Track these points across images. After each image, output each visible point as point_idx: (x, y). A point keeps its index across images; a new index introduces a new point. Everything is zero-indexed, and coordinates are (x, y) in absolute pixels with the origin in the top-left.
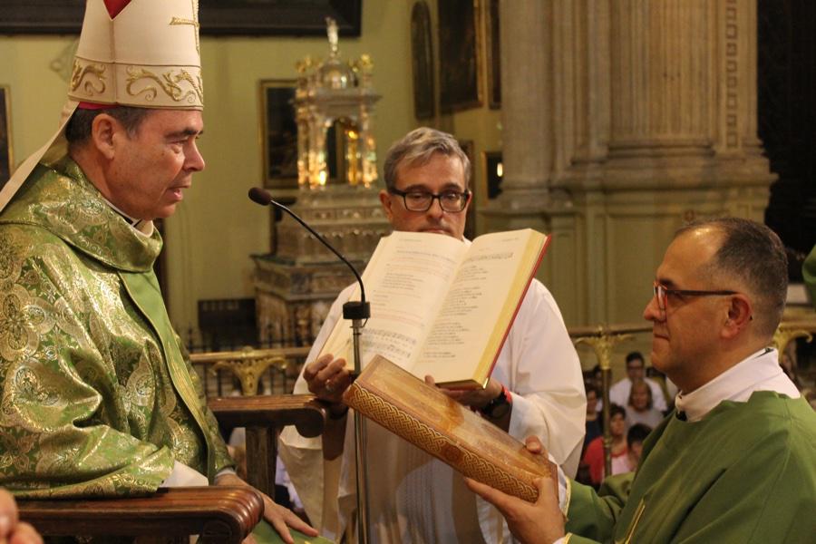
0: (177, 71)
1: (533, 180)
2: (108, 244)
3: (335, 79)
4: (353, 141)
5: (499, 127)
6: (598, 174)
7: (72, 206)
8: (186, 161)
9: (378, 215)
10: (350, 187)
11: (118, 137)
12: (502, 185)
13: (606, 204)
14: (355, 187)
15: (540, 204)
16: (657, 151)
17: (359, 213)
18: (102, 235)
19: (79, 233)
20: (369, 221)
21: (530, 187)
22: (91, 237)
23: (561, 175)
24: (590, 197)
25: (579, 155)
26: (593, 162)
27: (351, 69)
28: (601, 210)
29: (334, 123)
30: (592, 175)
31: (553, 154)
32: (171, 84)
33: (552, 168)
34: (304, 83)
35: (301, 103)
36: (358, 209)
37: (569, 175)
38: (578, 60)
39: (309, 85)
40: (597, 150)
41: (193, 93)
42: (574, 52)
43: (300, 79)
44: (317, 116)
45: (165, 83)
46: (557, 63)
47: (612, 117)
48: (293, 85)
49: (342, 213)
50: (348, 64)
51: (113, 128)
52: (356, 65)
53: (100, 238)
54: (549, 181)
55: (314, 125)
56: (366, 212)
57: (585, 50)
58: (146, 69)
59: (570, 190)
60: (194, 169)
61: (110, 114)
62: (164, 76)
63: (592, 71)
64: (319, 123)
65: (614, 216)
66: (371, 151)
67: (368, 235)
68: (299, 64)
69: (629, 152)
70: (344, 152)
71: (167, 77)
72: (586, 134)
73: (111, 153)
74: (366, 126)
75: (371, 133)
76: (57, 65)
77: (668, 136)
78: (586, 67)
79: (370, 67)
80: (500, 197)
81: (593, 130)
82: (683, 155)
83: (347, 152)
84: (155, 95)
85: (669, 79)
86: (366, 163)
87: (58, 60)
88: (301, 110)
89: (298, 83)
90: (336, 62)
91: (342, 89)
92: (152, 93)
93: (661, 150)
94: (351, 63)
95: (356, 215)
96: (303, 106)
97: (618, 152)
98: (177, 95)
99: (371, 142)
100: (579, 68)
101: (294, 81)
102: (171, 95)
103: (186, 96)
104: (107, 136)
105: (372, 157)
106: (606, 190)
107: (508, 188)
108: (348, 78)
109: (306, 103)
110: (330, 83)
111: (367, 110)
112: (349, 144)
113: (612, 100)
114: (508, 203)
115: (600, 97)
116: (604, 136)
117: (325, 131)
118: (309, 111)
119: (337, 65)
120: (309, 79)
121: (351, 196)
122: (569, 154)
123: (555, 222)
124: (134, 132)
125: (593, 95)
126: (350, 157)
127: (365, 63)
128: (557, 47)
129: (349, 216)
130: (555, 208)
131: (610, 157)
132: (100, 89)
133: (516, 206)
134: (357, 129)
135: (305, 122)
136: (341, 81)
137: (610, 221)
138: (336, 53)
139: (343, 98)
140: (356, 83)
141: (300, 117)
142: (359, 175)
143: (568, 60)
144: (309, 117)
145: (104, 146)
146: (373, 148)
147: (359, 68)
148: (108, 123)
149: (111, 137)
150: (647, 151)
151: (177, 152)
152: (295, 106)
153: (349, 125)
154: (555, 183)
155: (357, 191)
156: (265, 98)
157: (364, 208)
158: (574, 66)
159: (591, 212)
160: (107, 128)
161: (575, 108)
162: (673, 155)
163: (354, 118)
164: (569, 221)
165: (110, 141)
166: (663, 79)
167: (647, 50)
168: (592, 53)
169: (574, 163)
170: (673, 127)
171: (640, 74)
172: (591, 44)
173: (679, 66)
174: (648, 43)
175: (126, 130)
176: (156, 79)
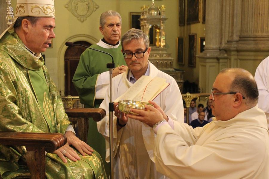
0: (46, 6)
1: (214, 47)
2: (25, 61)
3: (153, 13)
4: (158, 32)
5: (205, 29)
6: (235, 46)
7: (16, 48)
8: (50, 35)
9: (165, 56)
10: (156, 47)
11: (30, 26)
12: (204, 48)
13: (238, 55)
14: (158, 47)
15: (216, 54)
16: (255, 39)
17: (159, 55)
18: (23, 58)
19: (17, 56)
20: (162, 58)
21: (213, 49)
22: (20, 58)
23: (224, 45)
24: (233, 53)
25: (230, 39)
26: (234, 41)
27: (158, 9)
28: (236, 57)
29: (153, 27)
30: (234, 46)
31: (221, 39)
32: (44, 10)
33: (221, 43)
34: (143, 14)
35: (142, 20)
36: (158, 54)
37: (226, 46)
38: (231, 8)
39: (145, 14)
40: (236, 38)
41: (51, 13)
42: (230, 5)
43: (142, 12)
44: (147, 24)
45: (42, 9)
46: (224, 9)
47: (241, 27)
48: (139, 14)
49: (153, 55)
50: (158, 8)
51: (28, 23)
52: (160, 8)
53: (23, 59)
54: (220, 47)
55: (146, 27)
56: (161, 55)
57: (233, 5)
58: (36, 5)
59: (226, 51)
60: (52, 37)
61: (27, 19)
62: (42, 7)
63: (235, 12)
64: (147, 27)
65: (240, 59)
66: (163, 36)
67: (161, 62)
68: (142, 7)
69: (246, 39)
70: (155, 36)
71: (43, 7)
72: (232, 33)
73: (27, 31)
74: (162, 28)
75: (164, 30)
76: (67, 6)
77: (259, 34)
78: (233, 11)
79: (164, 9)
80: (204, 52)
81: (235, 31)
82: (264, 40)
83: (156, 36)
84: (40, 13)
85: (260, 15)
86: (162, 40)
87: (67, 5)
88: (142, 22)
89: (142, 13)
90: (154, 7)
91: (155, 16)
92: (39, 12)
93: (257, 38)
94: (159, 8)
95: (158, 56)
96: (142, 21)
97: (242, 39)
98: (47, 13)
99: (164, 33)
101: (140, 13)
102: (44, 13)
103: (49, 14)
104: (26, 26)
105: (164, 38)
106: (238, 51)
107: (206, 49)
108: (157, 12)
109: (144, 20)
110: (151, 14)
111: (163, 23)
112: (157, 33)
113: (241, 22)
114: (206, 54)
115: (237, 20)
116: (238, 34)
117: (149, 29)
118: (144, 22)
119: (154, 8)
120: (145, 12)
121: (157, 50)
122: (227, 39)
123: (221, 61)
124: (34, 25)
125: (235, 20)
126: (157, 37)
127: (163, 8)
128: (224, 4)
129: (156, 56)
130: (221, 56)
131: (240, 40)
132: (23, 12)
133: (208, 55)
134: (159, 29)
135: (143, 26)
136: (155, 13)
137: (239, 61)
138: (154, 4)
139: (156, 19)
140: (160, 14)
141: (142, 24)
142: (159, 43)
143: (228, 8)
144: (144, 24)
145: (25, 29)
146: (164, 35)
147: (161, 9)
148: (27, 22)
149: (27, 26)
150: (252, 39)
151: (47, 32)
152: (140, 21)
153: (157, 27)
154: (221, 48)
155: (159, 48)
156: (131, 18)
157: (161, 54)
158: (230, 10)
159: (233, 58)
160: (26, 23)
161: (229, 24)
162: (261, 40)
163: (159, 25)
164: (226, 60)
165: (27, 27)
166: (259, 15)
167: (254, 6)
168: (235, 6)
169: (228, 42)
170: (261, 31)
171: (251, 13)
172: (235, 3)
173: (264, 11)
174: (254, 3)
175: (32, 24)
176: (40, 8)
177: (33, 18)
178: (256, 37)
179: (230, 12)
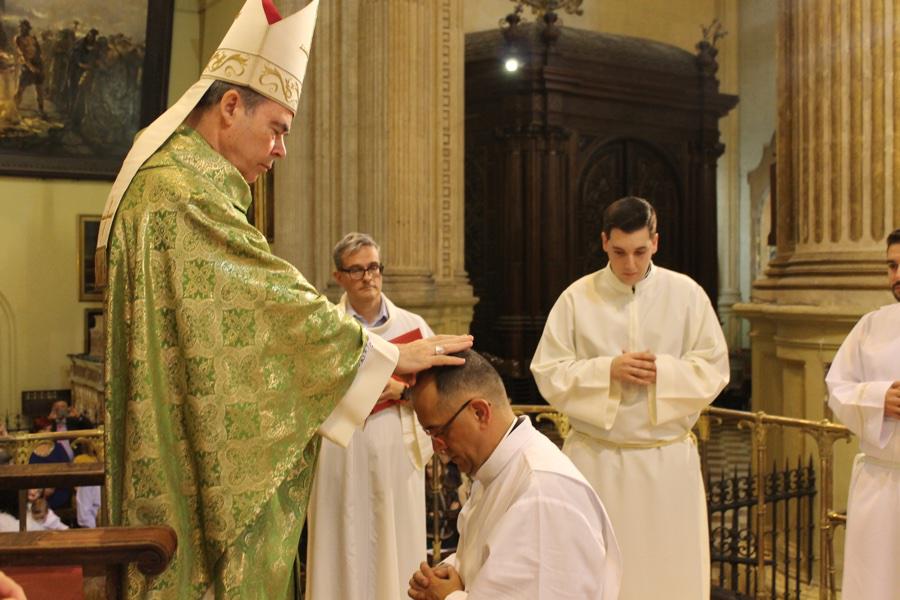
8: (275, 147)
11: (239, 111)
32: (288, 88)
45: (285, 84)
46: (318, 210)
51: (237, 103)
57: (339, 201)
58: (277, 68)
61: (239, 93)
62: (287, 80)
63: (344, 217)
73: (229, 121)
77: (400, 267)
78: (339, 214)
82: (412, 282)
84: (276, 90)
85: (401, 225)
92: (274, 88)
93: (396, 277)
98: (289, 96)
100: (334, 215)
102: (285, 94)
104: (231, 108)
124: (251, 111)
128: (318, 198)
132: (240, 72)
143: (326, 208)
149: (233, 110)
156: (83, 229)
160: (233, 102)
165: (231, 112)
166: (397, 225)
167: (386, 205)
168: (344, 204)
169: (329, 286)
170: (404, 261)
171: (380, 222)
172: (344, 198)
173: (409, 216)
174: (386, 199)
175: (245, 107)
176: (280, 78)
177: (253, 95)
178: (393, 275)
179: (331, 216)
